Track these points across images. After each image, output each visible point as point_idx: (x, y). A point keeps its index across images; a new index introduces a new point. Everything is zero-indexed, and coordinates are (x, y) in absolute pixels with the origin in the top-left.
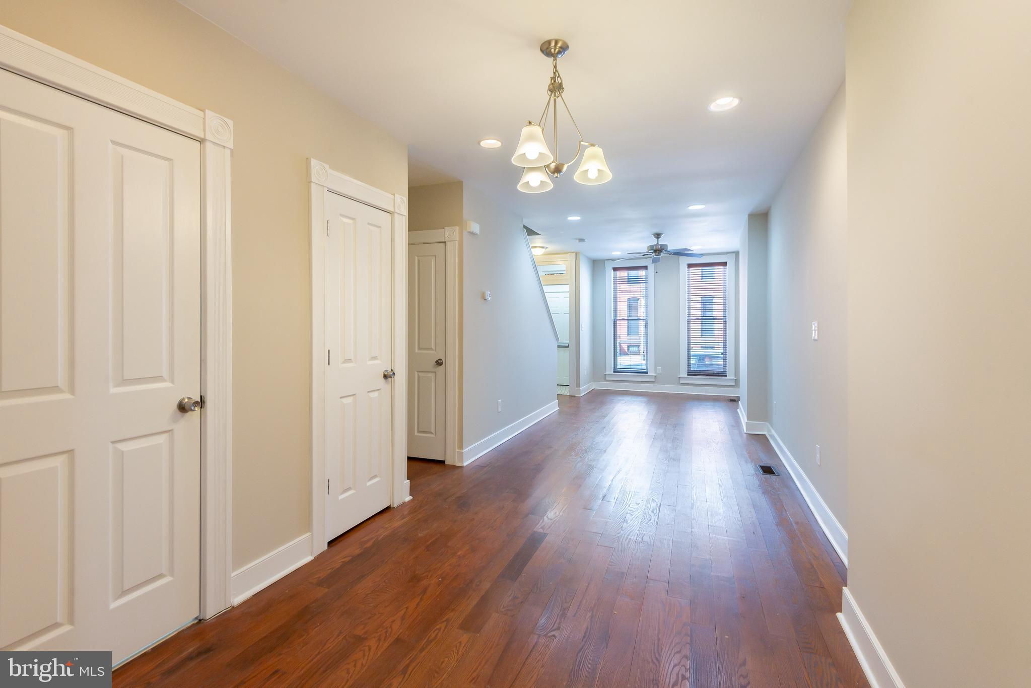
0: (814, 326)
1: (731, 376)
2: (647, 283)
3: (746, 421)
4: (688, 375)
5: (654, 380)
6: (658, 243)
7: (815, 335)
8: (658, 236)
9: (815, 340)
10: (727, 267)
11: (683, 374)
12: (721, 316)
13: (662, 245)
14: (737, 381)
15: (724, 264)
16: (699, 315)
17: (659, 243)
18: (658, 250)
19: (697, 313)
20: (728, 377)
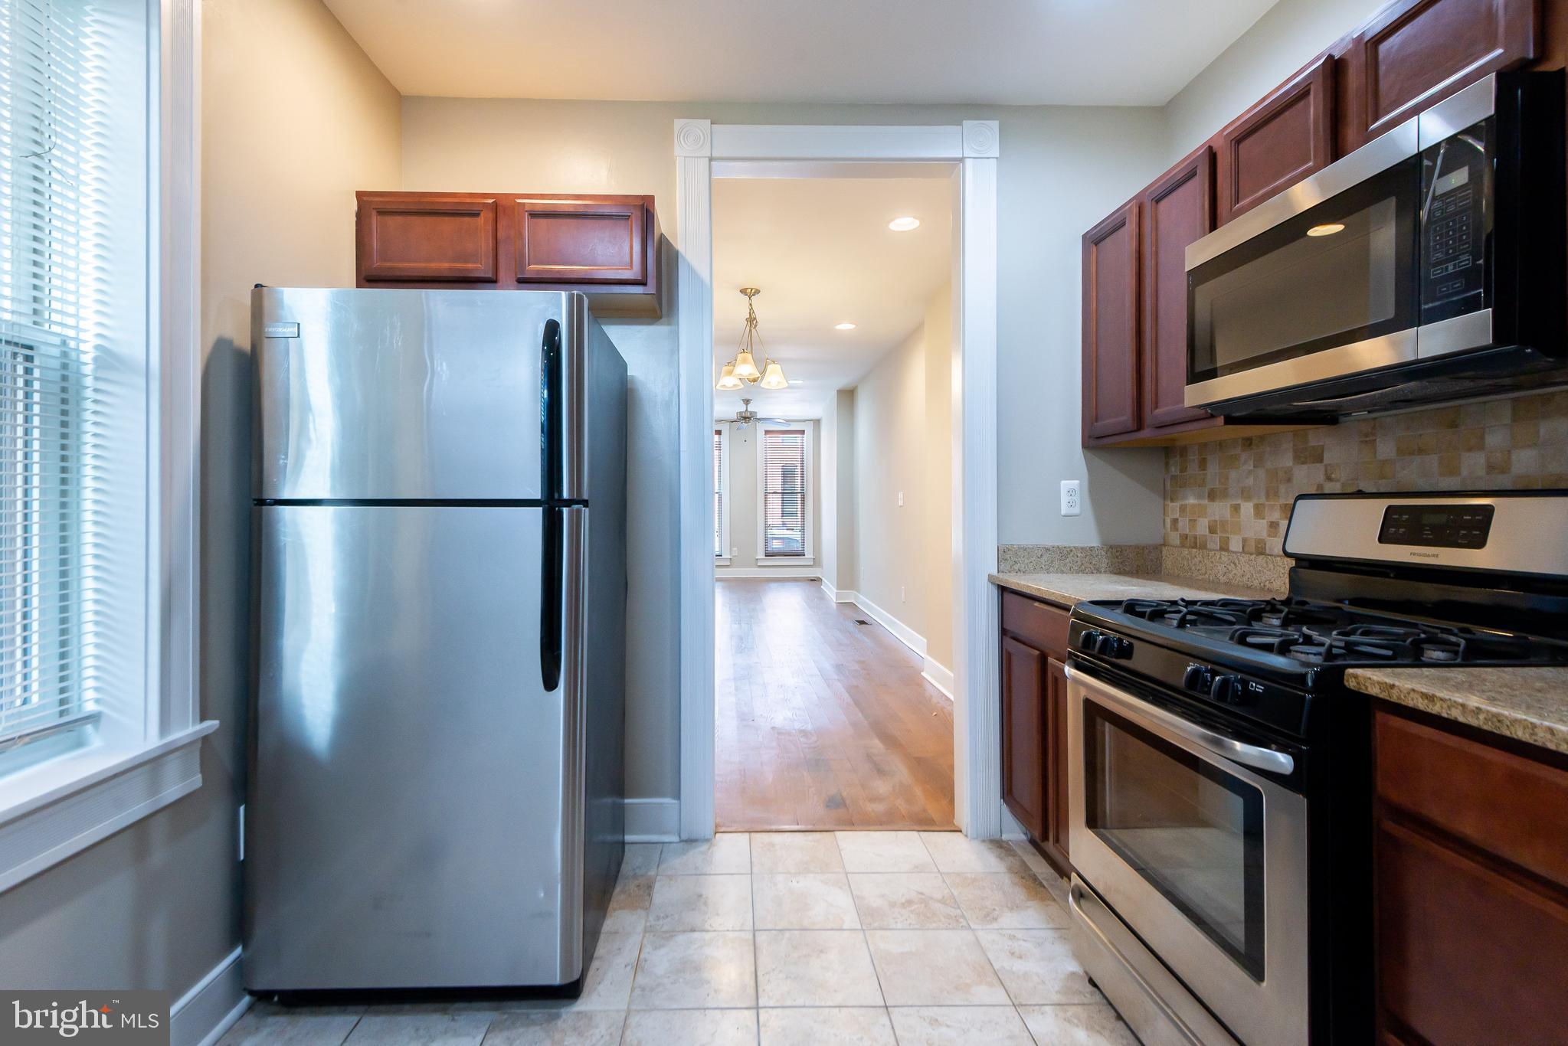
0: (901, 495)
1: (809, 554)
2: (720, 450)
3: (836, 591)
4: (766, 556)
5: (729, 564)
6: (747, 410)
7: (901, 503)
8: (747, 402)
9: (901, 506)
10: (805, 436)
11: (761, 555)
12: (799, 490)
13: (751, 413)
14: (817, 562)
15: (802, 432)
16: (779, 489)
17: (749, 410)
18: (746, 418)
19: (776, 485)
20: (806, 556)
